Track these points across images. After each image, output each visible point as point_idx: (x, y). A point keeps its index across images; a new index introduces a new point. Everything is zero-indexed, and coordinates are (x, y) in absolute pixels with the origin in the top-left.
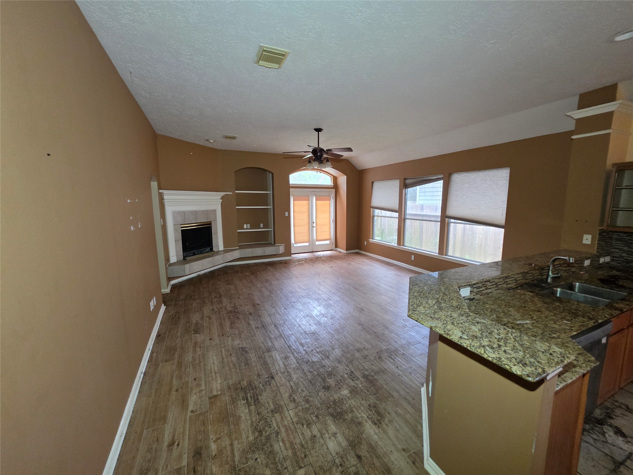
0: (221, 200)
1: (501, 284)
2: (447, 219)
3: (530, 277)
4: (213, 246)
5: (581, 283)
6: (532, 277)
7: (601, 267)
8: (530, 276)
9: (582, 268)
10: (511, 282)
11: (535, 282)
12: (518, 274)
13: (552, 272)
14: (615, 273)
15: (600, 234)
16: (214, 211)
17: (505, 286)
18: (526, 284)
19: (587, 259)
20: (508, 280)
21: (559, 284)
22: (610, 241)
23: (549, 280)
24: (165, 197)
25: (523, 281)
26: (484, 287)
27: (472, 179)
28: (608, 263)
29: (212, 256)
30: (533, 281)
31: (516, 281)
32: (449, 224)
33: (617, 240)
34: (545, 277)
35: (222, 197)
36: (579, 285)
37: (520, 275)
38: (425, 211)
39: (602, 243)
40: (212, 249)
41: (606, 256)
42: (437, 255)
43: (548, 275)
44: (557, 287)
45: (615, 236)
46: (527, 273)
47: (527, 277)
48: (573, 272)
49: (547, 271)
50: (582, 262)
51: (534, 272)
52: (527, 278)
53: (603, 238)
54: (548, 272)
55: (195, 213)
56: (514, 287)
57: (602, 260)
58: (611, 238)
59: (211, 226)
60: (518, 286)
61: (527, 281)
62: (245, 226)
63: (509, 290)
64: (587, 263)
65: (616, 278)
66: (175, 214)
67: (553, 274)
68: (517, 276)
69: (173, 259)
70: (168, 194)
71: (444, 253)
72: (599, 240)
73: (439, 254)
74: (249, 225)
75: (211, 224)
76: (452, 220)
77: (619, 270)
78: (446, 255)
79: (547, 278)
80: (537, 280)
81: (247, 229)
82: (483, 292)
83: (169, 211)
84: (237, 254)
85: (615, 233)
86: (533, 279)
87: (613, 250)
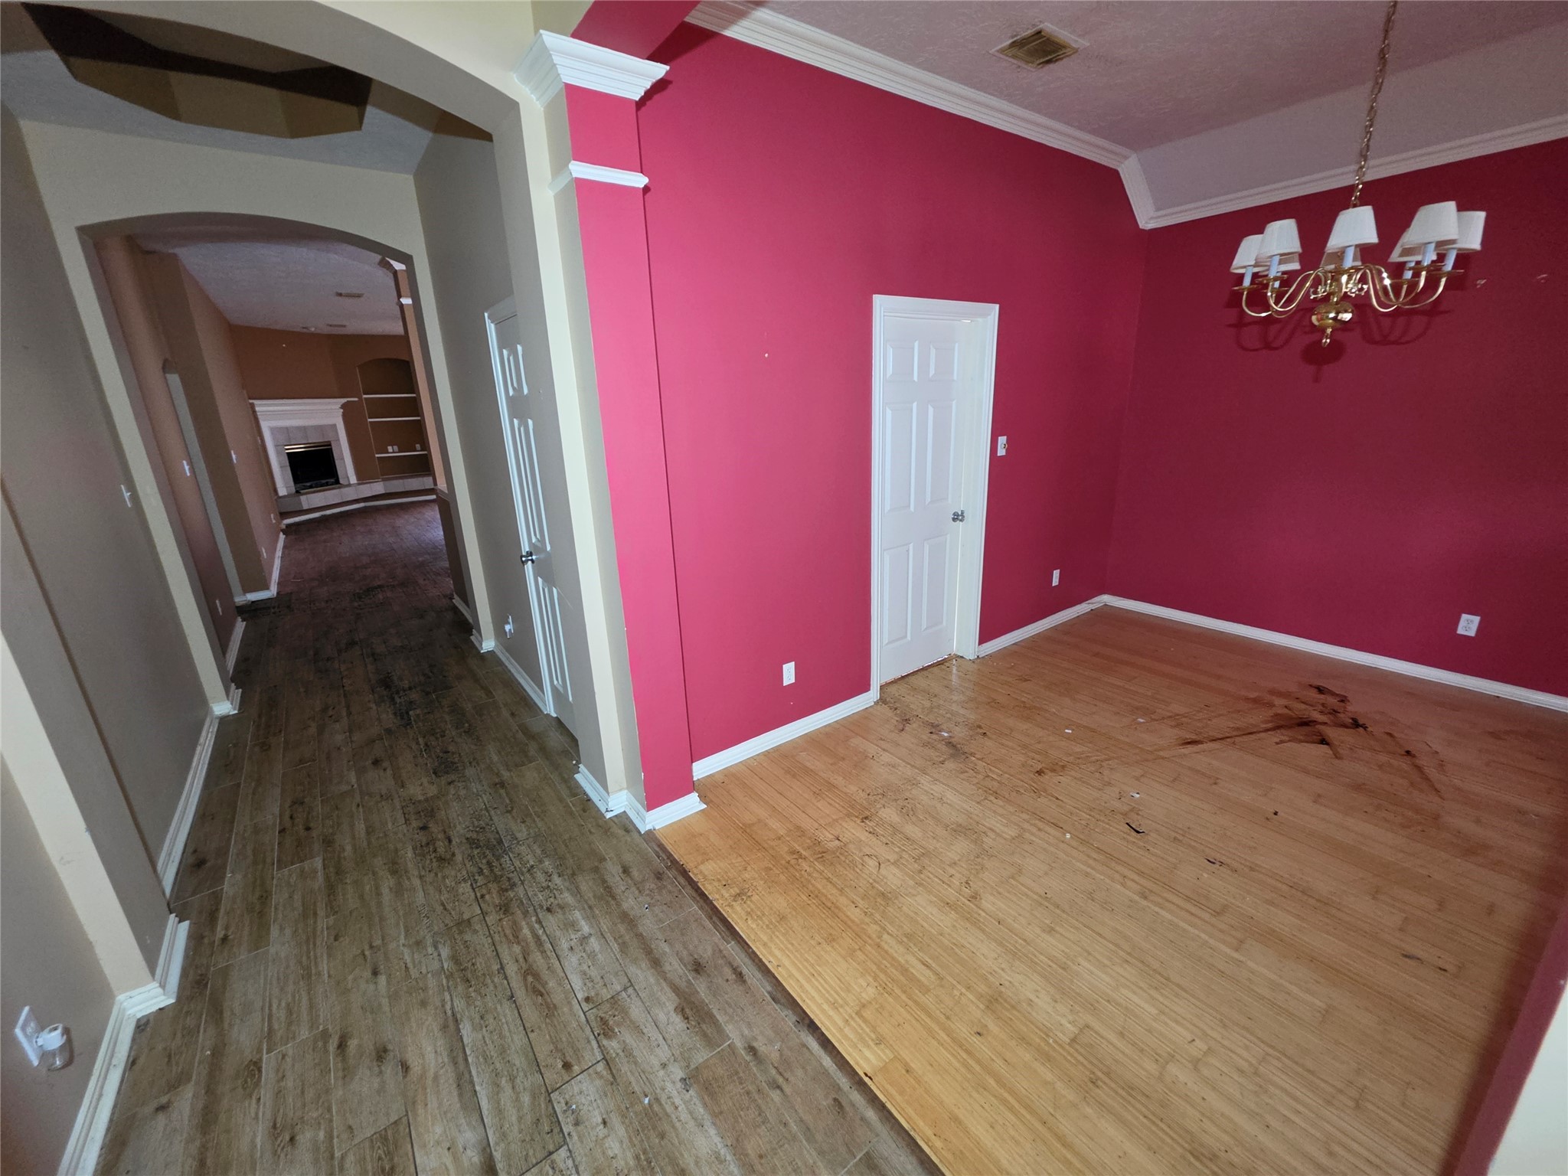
0: (342, 410)
4: (340, 477)
16: (334, 426)
24: (257, 409)
29: (339, 488)
35: (342, 406)
40: (337, 482)
55: (304, 429)
59: (331, 449)
62: (390, 449)
66: (274, 431)
69: (282, 491)
70: (260, 405)
74: (396, 448)
75: (330, 445)
81: (393, 452)
83: (265, 426)
84: (378, 488)
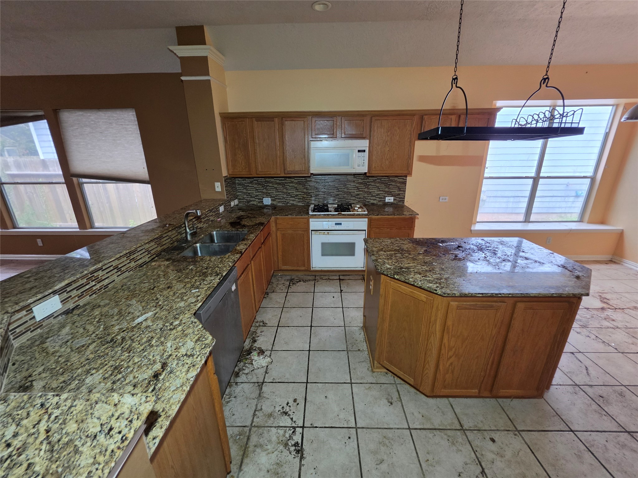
1: (126, 265)
2: (75, 179)
3: (167, 241)
5: (218, 231)
6: (170, 240)
7: (232, 210)
8: (165, 240)
9: (218, 215)
10: (142, 256)
11: (176, 244)
12: (148, 243)
13: (189, 229)
14: (241, 213)
15: (225, 181)
17: (133, 264)
18: (164, 250)
19: (220, 206)
20: (135, 255)
21: (199, 238)
22: (234, 186)
23: (189, 238)
25: (159, 249)
26: (92, 281)
27: (92, 120)
28: (237, 205)
30: (171, 244)
31: (149, 252)
32: (80, 185)
33: (239, 184)
34: (184, 235)
36: (216, 233)
37: (153, 244)
38: (51, 169)
39: (229, 189)
41: (235, 199)
42: (78, 230)
43: (186, 232)
44: (196, 243)
45: (237, 181)
46: (161, 237)
47: (163, 241)
48: (212, 221)
49: (184, 228)
50: (218, 209)
51: (170, 234)
52: (164, 243)
53: (228, 184)
54: (186, 229)
56: (148, 260)
57: (232, 204)
58: (234, 183)
60: (155, 256)
61: (165, 247)
63: (141, 267)
64: (222, 209)
65: (240, 218)
67: (190, 230)
68: (147, 246)
71: (88, 225)
72: (226, 187)
73: (80, 228)
76: (84, 180)
77: (243, 210)
78: (92, 227)
79: (186, 237)
80: (177, 241)
82: (94, 288)
85: (236, 179)
86: (172, 242)
87: (238, 194)
